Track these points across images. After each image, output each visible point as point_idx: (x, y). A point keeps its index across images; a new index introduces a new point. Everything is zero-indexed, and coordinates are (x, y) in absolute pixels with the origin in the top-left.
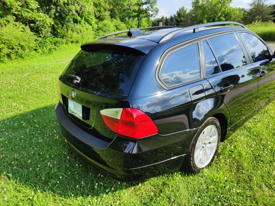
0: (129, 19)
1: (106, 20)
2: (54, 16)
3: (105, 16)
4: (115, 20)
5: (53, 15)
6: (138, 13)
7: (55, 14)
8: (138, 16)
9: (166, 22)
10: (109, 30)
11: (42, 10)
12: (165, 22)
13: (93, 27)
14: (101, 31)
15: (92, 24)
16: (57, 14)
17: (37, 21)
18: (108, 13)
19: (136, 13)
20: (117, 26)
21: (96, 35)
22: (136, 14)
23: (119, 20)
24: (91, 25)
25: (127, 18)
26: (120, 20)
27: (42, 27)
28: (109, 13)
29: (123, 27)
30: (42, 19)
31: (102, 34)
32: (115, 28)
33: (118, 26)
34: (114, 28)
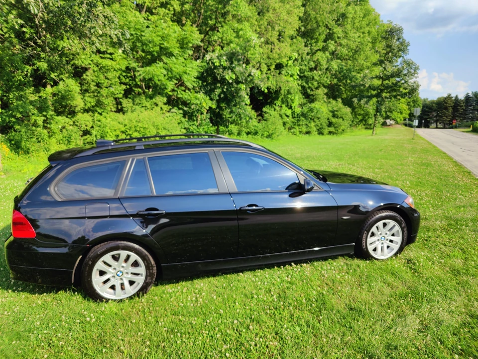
0: (359, 100)
1: (319, 101)
2: (218, 98)
3: (317, 96)
4: (334, 102)
5: (217, 96)
6: (379, 91)
7: (219, 96)
8: (378, 95)
9: (454, 106)
10: (319, 118)
11: (204, 89)
12: (453, 104)
13: (293, 113)
14: (303, 119)
15: (293, 108)
16: (222, 96)
17: (193, 104)
18: (322, 92)
19: (374, 90)
20: (335, 111)
21: (295, 125)
22: (376, 92)
23: (341, 101)
24: (291, 108)
25: (355, 100)
26: (342, 103)
27: (197, 113)
28: (326, 91)
29: (344, 113)
30: (199, 102)
31: (304, 123)
32: (331, 114)
33: (337, 111)
34: (329, 114)
